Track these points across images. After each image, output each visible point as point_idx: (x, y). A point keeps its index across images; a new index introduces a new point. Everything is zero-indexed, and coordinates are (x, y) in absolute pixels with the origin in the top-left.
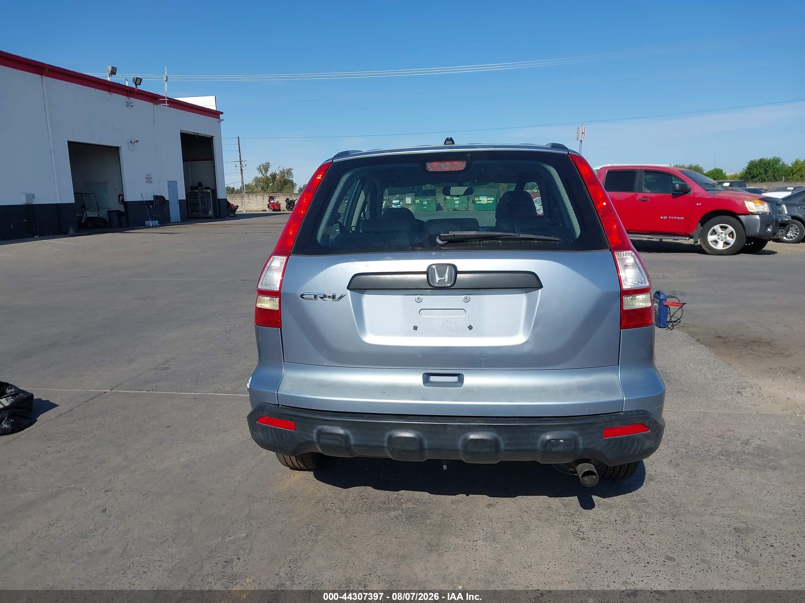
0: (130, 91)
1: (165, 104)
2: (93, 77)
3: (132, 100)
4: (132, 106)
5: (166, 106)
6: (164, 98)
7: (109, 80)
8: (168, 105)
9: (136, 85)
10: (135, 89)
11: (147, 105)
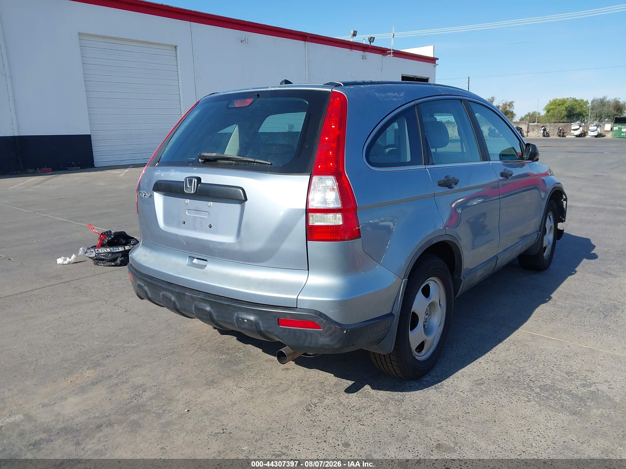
0: (366, 47)
1: (390, 55)
2: (340, 40)
3: (367, 53)
4: (366, 58)
5: (391, 56)
6: (390, 50)
7: (351, 41)
8: (393, 55)
9: (370, 42)
10: (369, 45)
11: (378, 57)
